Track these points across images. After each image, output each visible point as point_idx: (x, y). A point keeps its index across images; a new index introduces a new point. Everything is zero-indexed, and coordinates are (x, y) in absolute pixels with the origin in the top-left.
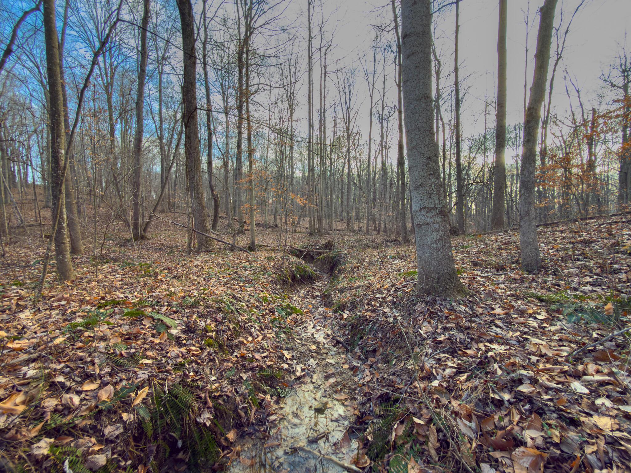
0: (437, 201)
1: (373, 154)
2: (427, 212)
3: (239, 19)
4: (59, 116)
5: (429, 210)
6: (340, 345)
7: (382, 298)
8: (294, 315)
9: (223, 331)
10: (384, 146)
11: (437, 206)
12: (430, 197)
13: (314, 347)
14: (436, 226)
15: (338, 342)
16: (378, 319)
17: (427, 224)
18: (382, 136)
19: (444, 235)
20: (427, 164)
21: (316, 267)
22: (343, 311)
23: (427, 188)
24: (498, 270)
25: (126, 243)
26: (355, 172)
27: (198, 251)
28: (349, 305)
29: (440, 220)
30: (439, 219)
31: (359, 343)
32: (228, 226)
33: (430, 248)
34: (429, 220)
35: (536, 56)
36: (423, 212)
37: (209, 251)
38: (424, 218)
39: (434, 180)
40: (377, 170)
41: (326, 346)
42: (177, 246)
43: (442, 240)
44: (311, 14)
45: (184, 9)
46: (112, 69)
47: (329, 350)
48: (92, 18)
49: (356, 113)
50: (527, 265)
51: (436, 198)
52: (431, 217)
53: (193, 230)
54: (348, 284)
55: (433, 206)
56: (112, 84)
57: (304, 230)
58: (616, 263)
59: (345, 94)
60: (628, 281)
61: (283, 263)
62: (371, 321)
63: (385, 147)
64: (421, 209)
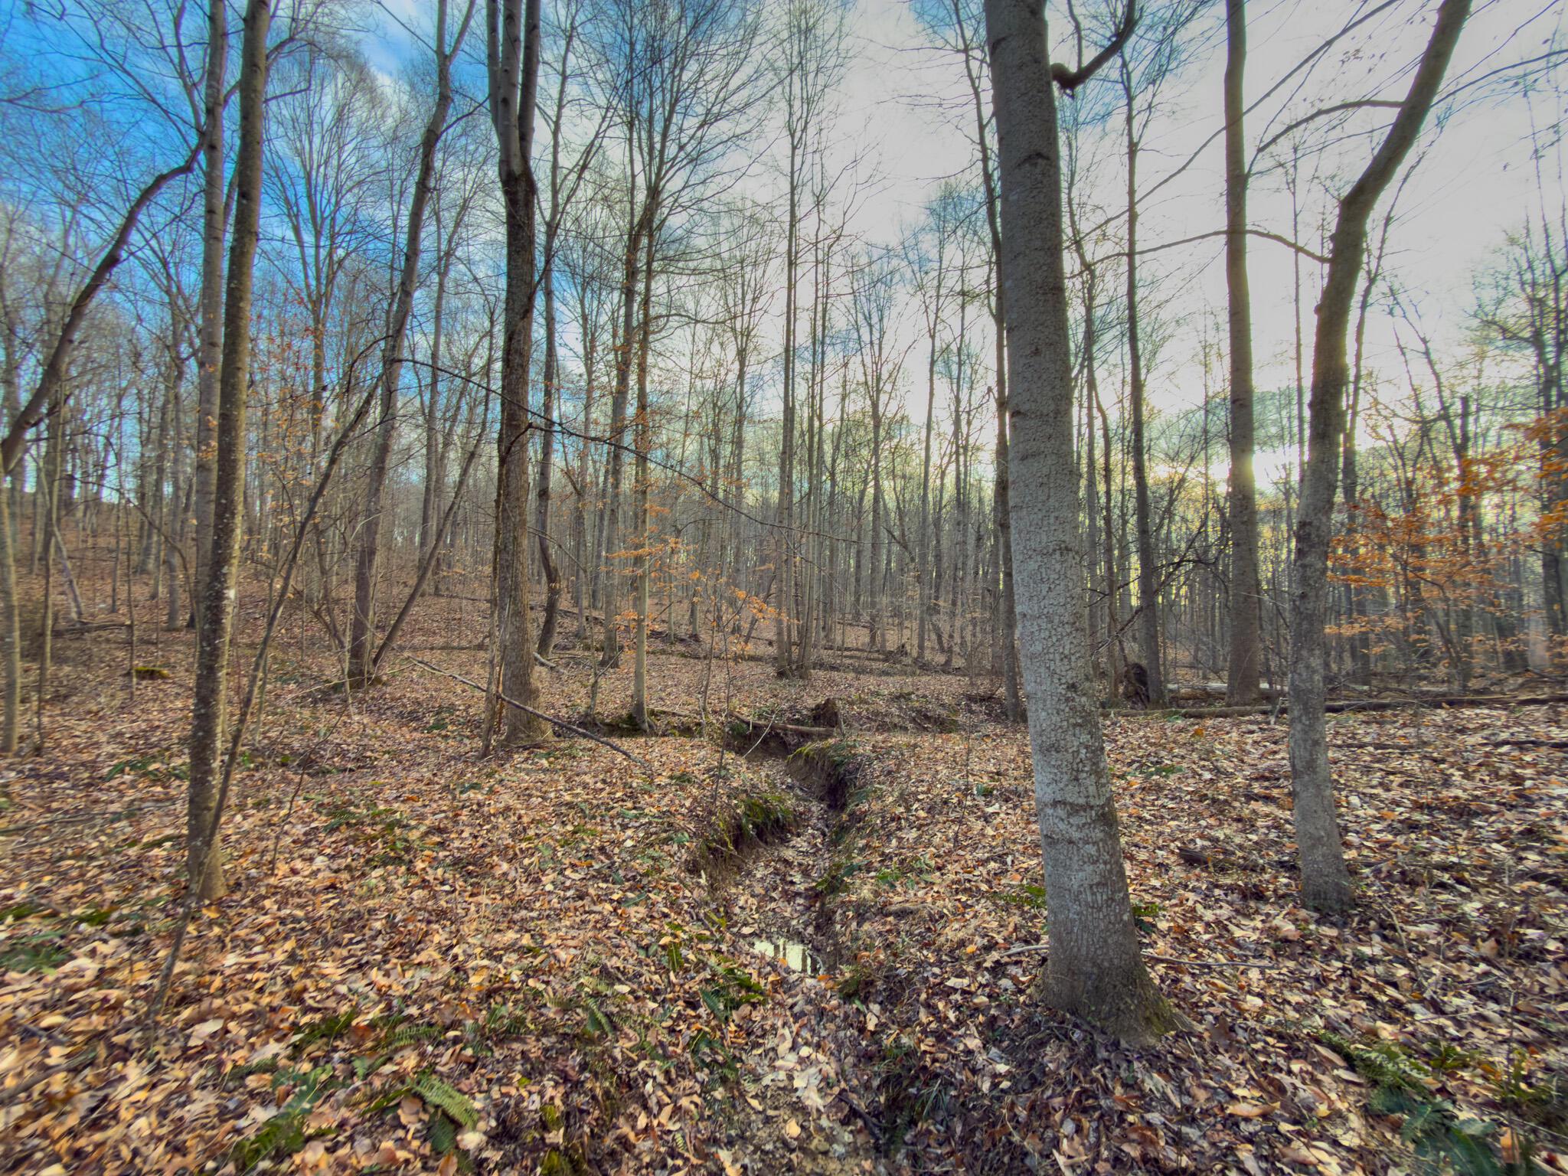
0: (1092, 789)
1: (935, 459)
2: (1069, 815)
3: (633, 176)
4: (233, 514)
5: (1075, 809)
6: (860, 1123)
7: (964, 992)
8: (745, 1009)
9: (582, 1111)
10: (962, 449)
11: (1092, 802)
12: (1076, 779)
13: (793, 1129)
14: (1092, 850)
15: (854, 1113)
16: (952, 1075)
17: (1071, 842)
18: (957, 422)
19: (1110, 872)
20: (1067, 700)
21: (791, 774)
22: (865, 1001)
23: (1069, 757)
24: (1244, 897)
25: (328, 694)
26: (890, 499)
27: (507, 749)
28: (880, 985)
29: (1101, 835)
30: (1098, 834)
31: (908, 1137)
32: (577, 635)
33: (1077, 900)
34: (1076, 835)
35: (1318, 310)
36: (1061, 812)
37: (533, 747)
38: (1062, 826)
39: (1085, 738)
40: (946, 497)
41: (824, 1122)
42: (452, 708)
43: (1105, 885)
44: (797, 167)
45: (516, 193)
46: (331, 264)
47: (831, 1139)
48: (300, 153)
49: (898, 367)
50: (1316, 895)
51: (1090, 782)
52: (1080, 828)
53: (498, 697)
54: (877, 894)
55: (1082, 801)
56: (328, 296)
57: (763, 650)
58: (1532, 925)
59: (871, 326)
60: (1563, 997)
61: (714, 797)
62: (937, 1076)
63: (965, 448)
64: (1055, 804)
